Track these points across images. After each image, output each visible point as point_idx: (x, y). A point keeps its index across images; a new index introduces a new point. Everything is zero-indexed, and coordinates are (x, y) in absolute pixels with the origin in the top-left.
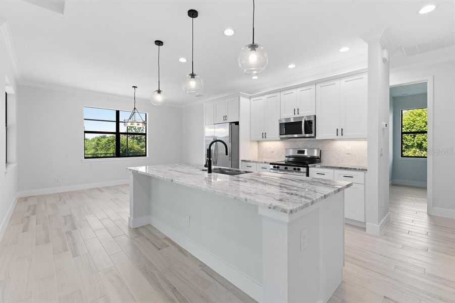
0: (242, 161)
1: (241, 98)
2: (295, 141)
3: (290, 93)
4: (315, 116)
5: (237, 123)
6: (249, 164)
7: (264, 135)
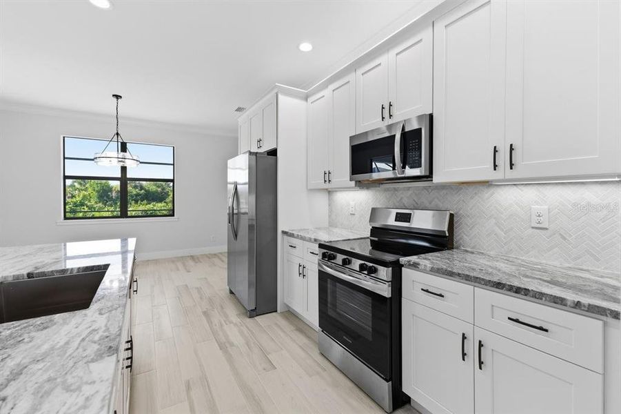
0: (284, 233)
1: (280, 96)
2: (395, 190)
3: (377, 66)
4: (431, 116)
5: (273, 153)
6: (294, 241)
7: (327, 177)
